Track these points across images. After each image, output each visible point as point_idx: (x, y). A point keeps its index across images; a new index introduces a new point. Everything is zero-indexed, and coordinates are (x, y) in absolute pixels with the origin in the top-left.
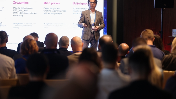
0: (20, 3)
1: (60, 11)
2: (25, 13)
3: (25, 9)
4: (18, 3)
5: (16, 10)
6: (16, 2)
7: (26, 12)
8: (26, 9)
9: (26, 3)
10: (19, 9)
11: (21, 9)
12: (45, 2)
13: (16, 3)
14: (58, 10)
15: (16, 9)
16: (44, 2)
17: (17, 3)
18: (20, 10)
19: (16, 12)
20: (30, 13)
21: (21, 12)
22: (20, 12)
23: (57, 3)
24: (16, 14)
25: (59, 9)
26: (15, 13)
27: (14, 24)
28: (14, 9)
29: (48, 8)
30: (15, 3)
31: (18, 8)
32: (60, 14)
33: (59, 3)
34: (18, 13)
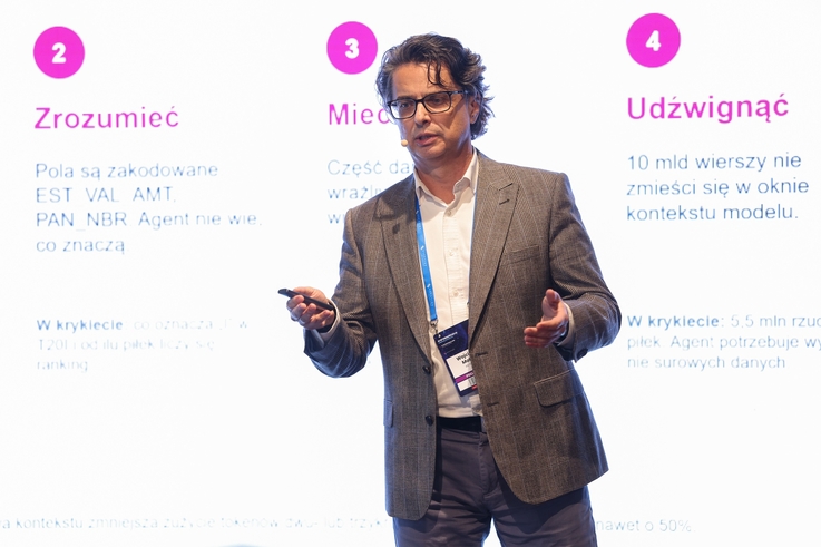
0: (94, 121)
2: (144, 219)
3: (144, 183)
4: (83, 120)
5: (63, 194)
6: (56, 117)
7: (155, 208)
8: (154, 183)
9: (152, 120)
10: (93, 183)
11: (105, 182)
12: (345, 107)
13: (61, 120)
15: (62, 182)
16: (332, 107)
17: (72, 121)
18: (103, 194)
19: (59, 209)
20: (192, 219)
21: (110, 207)
22: (99, 207)
24: (61, 234)
26: (53, 219)
27: (43, 325)
28: (45, 181)
29: (369, 167)
30: (49, 120)
31: (77, 172)
34: (80, 220)
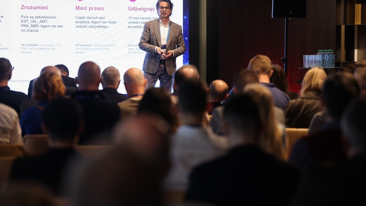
0: (32, 8)
1: (105, 22)
2: (42, 26)
3: (42, 19)
5: (26, 21)
7: (43, 24)
8: (43, 19)
9: (43, 8)
10: (32, 19)
11: (35, 19)
12: (79, 7)
13: (26, 8)
14: (102, 20)
15: (26, 19)
16: (76, 7)
17: (28, 8)
18: (34, 21)
19: (25, 24)
20: (51, 26)
21: (36, 24)
22: (33, 24)
23: (99, 9)
24: (26, 28)
25: (103, 18)
26: (24, 26)
27: (23, 45)
28: (23, 19)
29: (83, 18)
30: (24, 7)
31: (29, 17)
32: (106, 27)
33: (103, 9)
34: (29, 26)
